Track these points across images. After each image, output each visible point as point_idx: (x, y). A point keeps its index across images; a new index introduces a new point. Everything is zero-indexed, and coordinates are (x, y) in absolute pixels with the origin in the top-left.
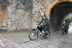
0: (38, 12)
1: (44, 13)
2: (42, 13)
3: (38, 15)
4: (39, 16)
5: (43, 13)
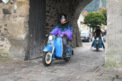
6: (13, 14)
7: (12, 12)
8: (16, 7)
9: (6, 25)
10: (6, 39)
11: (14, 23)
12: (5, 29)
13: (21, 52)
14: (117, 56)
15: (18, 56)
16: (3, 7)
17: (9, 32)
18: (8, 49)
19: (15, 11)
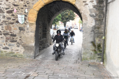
0: (8, 12)
1: (26, 16)
2: (19, 16)
3: (9, 18)
4: (11, 21)
5: (24, 16)
6: (26, 30)
7: (26, 29)
8: (28, 26)
9: (21, 37)
10: (20, 46)
11: (27, 36)
12: (20, 40)
13: (32, 54)
14: (88, 55)
15: (30, 57)
16: (19, 26)
17: (23, 41)
18: (23, 52)
19: (28, 29)
